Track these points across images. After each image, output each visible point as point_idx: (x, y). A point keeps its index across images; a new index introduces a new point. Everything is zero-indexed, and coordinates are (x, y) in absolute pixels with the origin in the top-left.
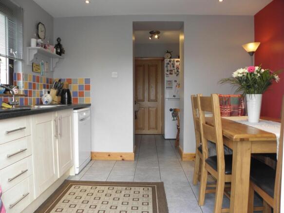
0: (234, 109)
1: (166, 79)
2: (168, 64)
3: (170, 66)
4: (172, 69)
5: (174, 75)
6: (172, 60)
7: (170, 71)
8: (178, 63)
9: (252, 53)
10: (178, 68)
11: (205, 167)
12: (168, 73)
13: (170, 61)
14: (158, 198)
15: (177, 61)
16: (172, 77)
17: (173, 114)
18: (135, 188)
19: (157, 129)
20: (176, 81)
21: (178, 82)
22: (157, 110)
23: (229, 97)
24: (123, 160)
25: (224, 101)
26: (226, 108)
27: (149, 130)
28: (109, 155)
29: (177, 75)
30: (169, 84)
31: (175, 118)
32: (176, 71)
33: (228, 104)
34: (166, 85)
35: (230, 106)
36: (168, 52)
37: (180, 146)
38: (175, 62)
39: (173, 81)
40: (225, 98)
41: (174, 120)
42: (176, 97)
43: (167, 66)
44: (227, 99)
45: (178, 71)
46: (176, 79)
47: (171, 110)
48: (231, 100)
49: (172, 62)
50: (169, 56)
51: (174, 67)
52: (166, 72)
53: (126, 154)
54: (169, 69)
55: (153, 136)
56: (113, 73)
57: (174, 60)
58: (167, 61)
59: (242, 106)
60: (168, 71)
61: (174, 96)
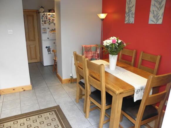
0: (94, 54)
1: (42, 27)
2: (43, 16)
3: (44, 18)
4: (46, 20)
5: (47, 24)
6: (46, 13)
7: (44, 21)
8: (50, 16)
9: (103, 20)
10: (49, 19)
11: (89, 99)
12: (43, 23)
13: (44, 14)
14: (62, 120)
15: (49, 15)
16: (46, 26)
17: (48, 50)
18: (44, 115)
19: (37, 59)
20: (49, 28)
21: (50, 29)
22: (35, 47)
23: (91, 46)
24: (24, 90)
25: (88, 49)
26: (89, 54)
27: (31, 60)
28: (14, 90)
29: (49, 24)
30: (44, 30)
31: (50, 52)
32: (48, 21)
33: (90, 51)
34: (42, 31)
35: (91, 52)
36: (42, 7)
37: (58, 73)
38: (48, 15)
39: (47, 28)
40: (89, 47)
41: (49, 54)
42: (49, 39)
43: (42, 18)
44: (89, 48)
45: (50, 22)
46: (48, 27)
47: (47, 47)
48: (92, 48)
49: (45, 15)
50: (43, 10)
51: (47, 18)
52: (41, 22)
53: (26, 86)
54: (44, 20)
55: (35, 63)
56: (9, 31)
57: (47, 14)
58: (42, 14)
59: (97, 52)
60: (43, 21)
61: (48, 38)
